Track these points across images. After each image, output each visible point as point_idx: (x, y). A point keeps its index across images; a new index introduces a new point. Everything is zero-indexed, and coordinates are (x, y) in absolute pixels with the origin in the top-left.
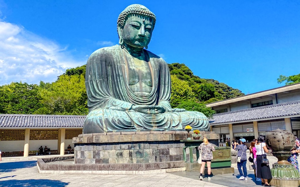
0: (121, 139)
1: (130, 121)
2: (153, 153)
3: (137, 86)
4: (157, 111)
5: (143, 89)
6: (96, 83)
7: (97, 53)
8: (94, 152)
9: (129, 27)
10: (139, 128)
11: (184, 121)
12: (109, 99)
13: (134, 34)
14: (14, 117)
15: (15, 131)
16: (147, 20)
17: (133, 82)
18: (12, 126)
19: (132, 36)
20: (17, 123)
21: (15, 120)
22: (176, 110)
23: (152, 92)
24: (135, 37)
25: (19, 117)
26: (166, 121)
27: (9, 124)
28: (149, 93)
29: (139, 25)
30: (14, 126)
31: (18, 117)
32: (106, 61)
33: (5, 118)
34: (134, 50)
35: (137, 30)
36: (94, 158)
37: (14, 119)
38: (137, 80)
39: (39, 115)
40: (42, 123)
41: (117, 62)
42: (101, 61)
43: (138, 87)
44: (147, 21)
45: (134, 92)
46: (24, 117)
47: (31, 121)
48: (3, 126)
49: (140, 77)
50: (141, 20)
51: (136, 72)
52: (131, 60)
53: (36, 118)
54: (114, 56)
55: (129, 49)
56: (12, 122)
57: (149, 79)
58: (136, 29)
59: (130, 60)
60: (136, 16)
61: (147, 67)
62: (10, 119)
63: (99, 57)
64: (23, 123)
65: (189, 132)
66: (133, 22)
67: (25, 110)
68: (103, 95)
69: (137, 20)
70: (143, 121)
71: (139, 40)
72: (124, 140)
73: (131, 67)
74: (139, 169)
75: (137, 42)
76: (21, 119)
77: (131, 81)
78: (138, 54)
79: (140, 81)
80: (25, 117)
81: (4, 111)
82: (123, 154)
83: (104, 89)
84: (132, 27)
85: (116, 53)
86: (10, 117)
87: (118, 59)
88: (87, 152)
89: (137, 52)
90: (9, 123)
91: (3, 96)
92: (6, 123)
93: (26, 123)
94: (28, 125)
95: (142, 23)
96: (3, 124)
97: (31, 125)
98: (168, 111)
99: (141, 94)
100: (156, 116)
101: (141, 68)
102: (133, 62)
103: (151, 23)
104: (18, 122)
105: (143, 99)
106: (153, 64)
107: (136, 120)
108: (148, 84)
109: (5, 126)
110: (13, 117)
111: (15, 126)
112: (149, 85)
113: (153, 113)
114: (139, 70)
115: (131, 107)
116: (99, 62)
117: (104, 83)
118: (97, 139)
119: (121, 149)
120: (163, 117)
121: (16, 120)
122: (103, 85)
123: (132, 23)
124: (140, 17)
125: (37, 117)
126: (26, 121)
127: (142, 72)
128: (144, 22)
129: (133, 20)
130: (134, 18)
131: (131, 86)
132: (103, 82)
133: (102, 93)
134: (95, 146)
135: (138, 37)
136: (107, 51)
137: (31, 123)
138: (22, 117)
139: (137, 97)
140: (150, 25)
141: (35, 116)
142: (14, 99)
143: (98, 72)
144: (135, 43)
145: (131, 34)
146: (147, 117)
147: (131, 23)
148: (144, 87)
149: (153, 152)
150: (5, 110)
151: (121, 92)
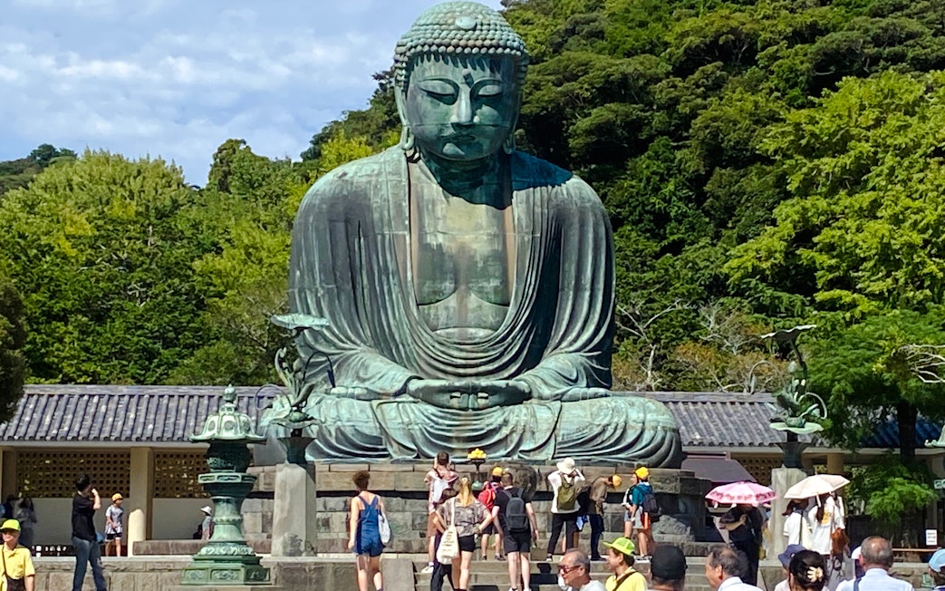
0: (324, 482)
1: (376, 433)
2: (413, 525)
3: (447, 308)
4: (486, 398)
5: (471, 316)
6: (314, 299)
7: (319, 193)
8: (263, 516)
9: (419, 98)
10: (402, 453)
11: (569, 432)
12: (352, 355)
13: (435, 123)
14: (86, 398)
15: (95, 456)
16: (478, 67)
17: (435, 293)
18: (80, 438)
19: (430, 128)
20: (97, 426)
21: (91, 410)
22: (569, 393)
23: (502, 327)
24: (441, 131)
25: (106, 397)
26: (508, 432)
27: (66, 429)
28: (490, 328)
29: (450, 90)
30: (86, 438)
31: (101, 396)
32: (347, 221)
33: (54, 404)
34: (451, 168)
35: (446, 106)
36: (263, 532)
37: (87, 405)
38: (447, 284)
39: (184, 389)
40: (192, 424)
41: (382, 223)
42: (331, 221)
43: (452, 310)
44: (482, 73)
45: (434, 330)
46: (126, 398)
47: (152, 417)
48: (48, 438)
49: (462, 275)
50: (458, 73)
51: (446, 258)
52: (438, 208)
53: (173, 404)
54: (376, 201)
55: (434, 166)
56: (80, 419)
57: (497, 278)
58: (441, 104)
59: (434, 211)
60: (437, 60)
61: (494, 230)
62: (71, 407)
63: (324, 206)
64: (120, 423)
65: (478, 468)
66: (431, 83)
67: (140, 357)
68: (336, 341)
69: (443, 73)
70: (423, 434)
71: (455, 140)
72: (332, 486)
73: (430, 239)
74: (330, 549)
75: (449, 148)
76: (112, 406)
77: (426, 289)
78: (468, 180)
79: (463, 287)
80: (131, 396)
81: (49, 366)
82: (331, 523)
83: (340, 319)
84: (429, 99)
85: (384, 187)
86: (71, 396)
87: (386, 213)
88: (248, 514)
89: (465, 175)
90: (68, 423)
91: (42, 289)
92: (57, 425)
93: (130, 423)
94: (139, 431)
95: (460, 81)
96: (45, 428)
97: (148, 433)
98: (541, 398)
99: (460, 335)
100: (478, 415)
101: (468, 238)
102: (445, 217)
103: (498, 77)
104: (100, 420)
105: (464, 354)
106: (523, 217)
107: (399, 429)
108: (492, 297)
109: (54, 439)
110: (82, 396)
111: (91, 437)
112: (493, 300)
113: (470, 406)
114: (463, 248)
115: (406, 384)
116: (324, 225)
117: (343, 298)
118: (268, 481)
119: (326, 508)
120: (500, 421)
121: (93, 410)
122: (338, 308)
123: (426, 87)
124: (450, 62)
125: (176, 398)
126: (132, 416)
127: (472, 253)
128: (467, 78)
129: (427, 74)
130: (433, 68)
131: (426, 307)
132: (338, 294)
133: (333, 333)
134: (266, 500)
135: (449, 132)
136: (352, 183)
137: (151, 426)
138: (116, 398)
139: (443, 349)
140: (494, 82)
141: (172, 393)
142: (87, 299)
143: (320, 261)
144: (444, 150)
145: (427, 121)
146: (441, 421)
147: (422, 85)
148: (474, 311)
149: (413, 521)
150: (53, 363)
151: (393, 329)
